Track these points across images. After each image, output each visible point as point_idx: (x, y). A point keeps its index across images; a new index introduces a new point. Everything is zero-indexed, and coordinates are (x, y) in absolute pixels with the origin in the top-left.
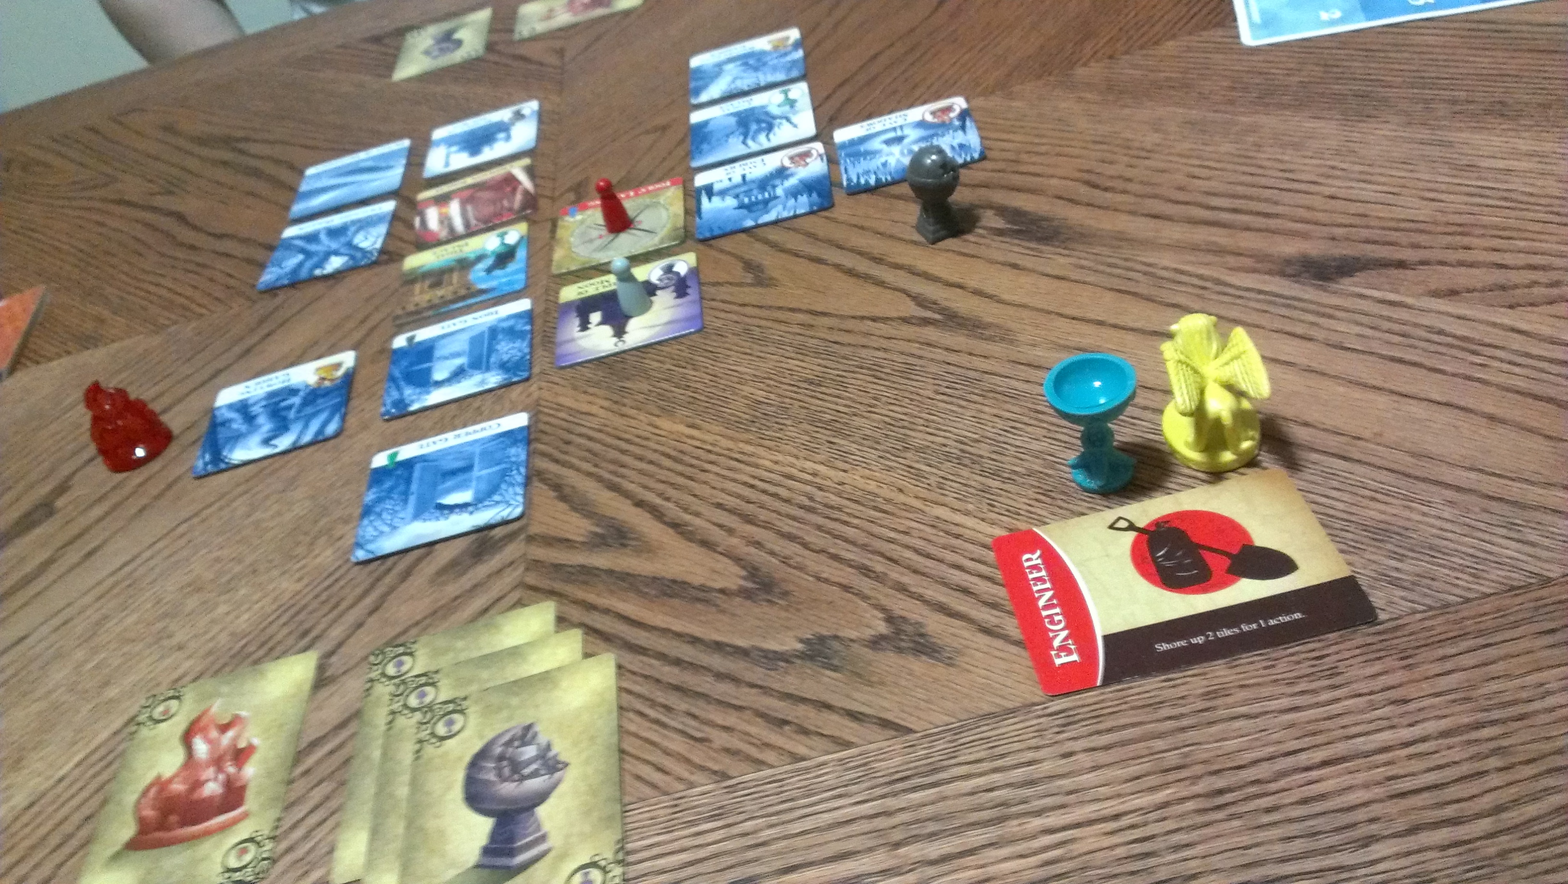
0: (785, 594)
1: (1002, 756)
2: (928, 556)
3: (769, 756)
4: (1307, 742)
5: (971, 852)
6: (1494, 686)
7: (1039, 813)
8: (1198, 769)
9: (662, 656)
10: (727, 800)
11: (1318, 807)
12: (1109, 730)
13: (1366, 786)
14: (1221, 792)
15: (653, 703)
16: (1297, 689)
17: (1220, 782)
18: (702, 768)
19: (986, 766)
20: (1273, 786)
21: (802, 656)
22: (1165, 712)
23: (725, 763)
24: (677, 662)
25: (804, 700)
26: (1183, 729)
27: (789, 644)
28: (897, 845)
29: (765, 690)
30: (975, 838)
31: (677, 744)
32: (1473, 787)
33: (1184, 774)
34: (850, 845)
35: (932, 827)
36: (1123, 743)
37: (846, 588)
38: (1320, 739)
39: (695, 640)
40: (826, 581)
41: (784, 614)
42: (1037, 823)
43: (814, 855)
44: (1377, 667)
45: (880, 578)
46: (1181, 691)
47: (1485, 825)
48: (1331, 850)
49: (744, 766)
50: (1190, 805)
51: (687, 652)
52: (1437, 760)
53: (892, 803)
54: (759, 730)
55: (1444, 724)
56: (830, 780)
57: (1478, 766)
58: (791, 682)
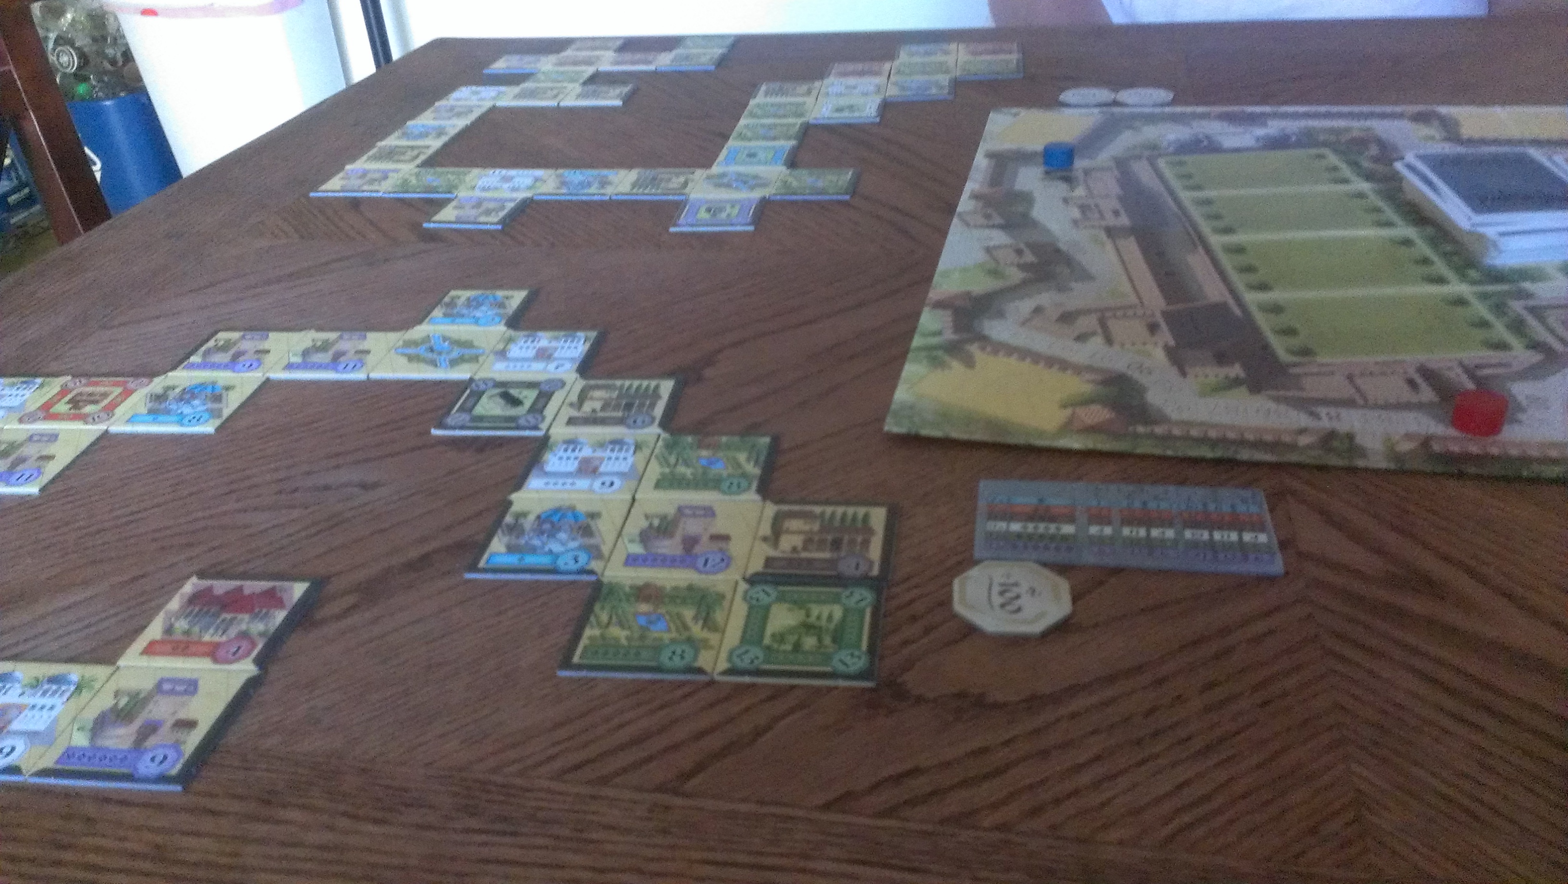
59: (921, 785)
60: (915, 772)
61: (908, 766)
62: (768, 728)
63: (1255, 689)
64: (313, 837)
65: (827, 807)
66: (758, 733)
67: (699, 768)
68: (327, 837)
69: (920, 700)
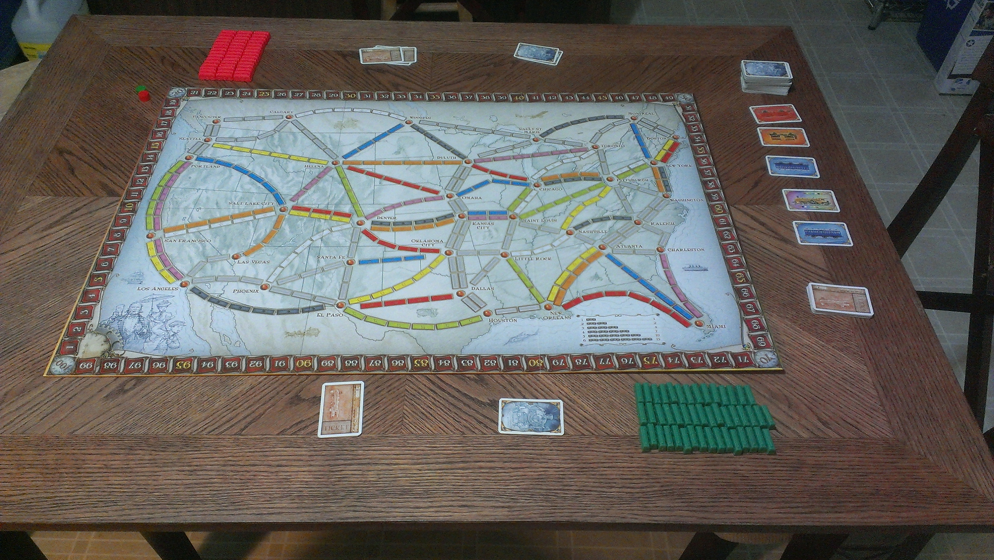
0: (487, 384)
1: (536, 446)
2: (529, 384)
3: (476, 431)
4: (607, 461)
5: (523, 468)
6: (654, 459)
7: (541, 463)
8: (580, 461)
9: (449, 394)
10: (464, 440)
11: (604, 477)
12: (564, 446)
13: (616, 475)
14: (584, 468)
15: (446, 407)
16: (610, 447)
17: (584, 466)
18: (458, 430)
19: (532, 448)
20: (596, 470)
21: (489, 404)
22: (578, 445)
23: (464, 430)
24: (454, 397)
25: (488, 418)
26: (580, 451)
27: (486, 400)
28: (506, 462)
29: (478, 412)
30: (524, 465)
31: (451, 420)
32: (639, 481)
33: (577, 461)
34: (493, 459)
35: (514, 460)
36: (565, 451)
37: (505, 388)
38: (610, 461)
39: (458, 391)
40: (499, 383)
41: (485, 390)
42: (540, 465)
43: (484, 459)
44: (630, 447)
45: (514, 387)
46: (582, 441)
47: (638, 490)
48: (604, 487)
49: (469, 432)
50: (576, 469)
51: (457, 394)
52: (634, 473)
53: (506, 451)
54: (474, 422)
55: (639, 465)
56: (491, 442)
57: (641, 477)
58: (485, 412)
59: (303, 425)
60: (300, 422)
61: (299, 420)
62: (264, 413)
63: (387, 387)
64: (147, 457)
65: (278, 434)
66: (261, 415)
67: (246, 427)
68: (151, 457)
69: (304, 400)
